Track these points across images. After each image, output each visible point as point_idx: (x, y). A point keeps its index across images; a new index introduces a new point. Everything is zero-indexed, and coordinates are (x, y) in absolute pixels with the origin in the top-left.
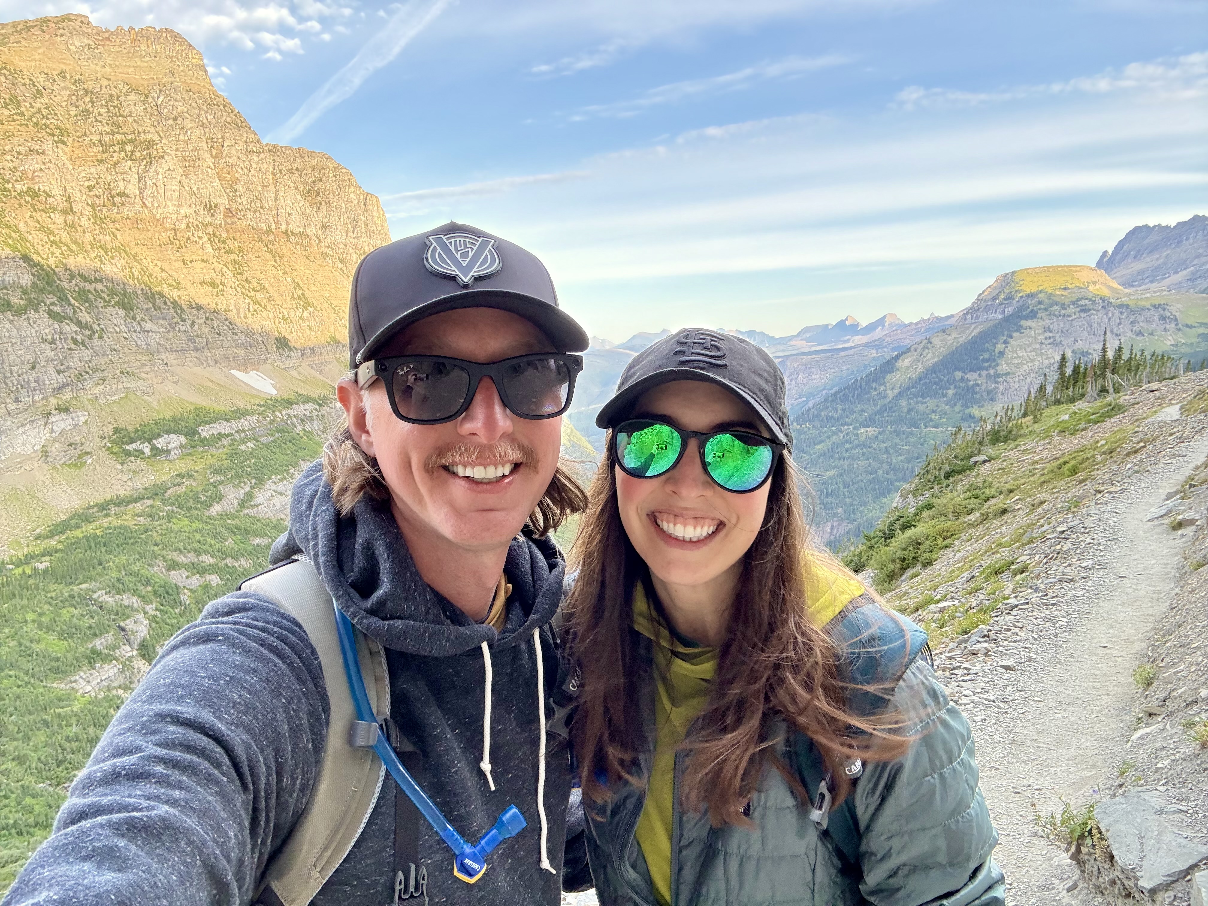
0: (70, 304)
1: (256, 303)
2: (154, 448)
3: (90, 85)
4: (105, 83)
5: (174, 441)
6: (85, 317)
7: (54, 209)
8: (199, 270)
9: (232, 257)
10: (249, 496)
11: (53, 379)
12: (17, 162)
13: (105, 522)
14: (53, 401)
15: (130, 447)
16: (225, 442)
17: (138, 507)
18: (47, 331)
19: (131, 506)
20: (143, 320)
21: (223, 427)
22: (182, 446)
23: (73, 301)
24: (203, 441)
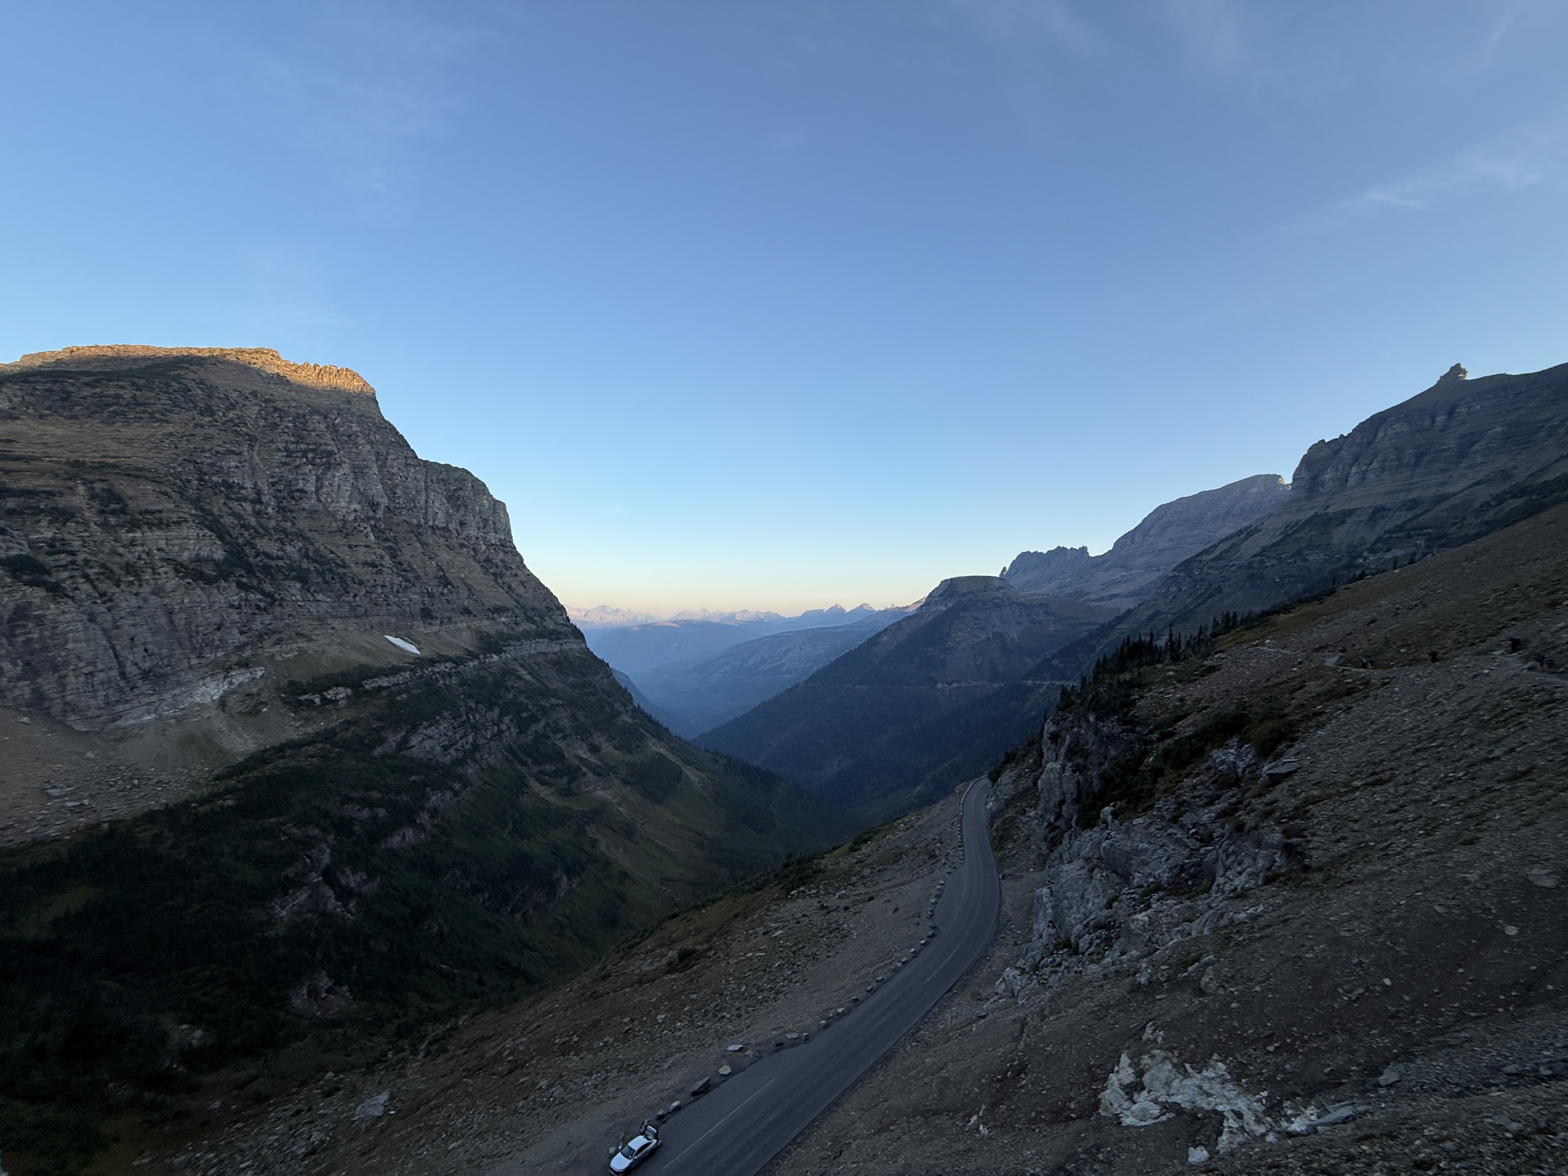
0: (256, 577)
1: (408, 581)
2: (324, 699)
3: (280, 405)
4: (294, 404)
5: (342, 693)
6: (268, 587)
7: (245, 499)
8: (362, 554)
9: (388, 544)
10: (405, 740)
11: (236, 638)
12: (215, 459)
13: (281, 763)
14: (234, 658)
15: (303, 698)
16: (384, 693)
17: (311, 749)
18: (235, 598)
19: (304, 749)
20: (315, 592)
21: (384, 682)
22: (348, 697)
23: (258, 574)
24: (367, 692)
